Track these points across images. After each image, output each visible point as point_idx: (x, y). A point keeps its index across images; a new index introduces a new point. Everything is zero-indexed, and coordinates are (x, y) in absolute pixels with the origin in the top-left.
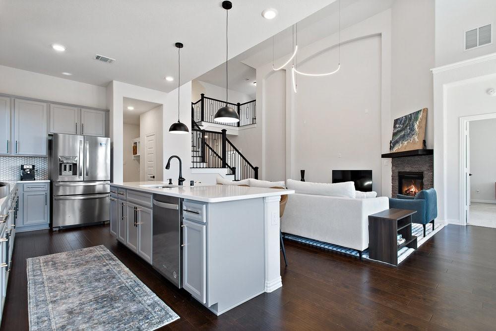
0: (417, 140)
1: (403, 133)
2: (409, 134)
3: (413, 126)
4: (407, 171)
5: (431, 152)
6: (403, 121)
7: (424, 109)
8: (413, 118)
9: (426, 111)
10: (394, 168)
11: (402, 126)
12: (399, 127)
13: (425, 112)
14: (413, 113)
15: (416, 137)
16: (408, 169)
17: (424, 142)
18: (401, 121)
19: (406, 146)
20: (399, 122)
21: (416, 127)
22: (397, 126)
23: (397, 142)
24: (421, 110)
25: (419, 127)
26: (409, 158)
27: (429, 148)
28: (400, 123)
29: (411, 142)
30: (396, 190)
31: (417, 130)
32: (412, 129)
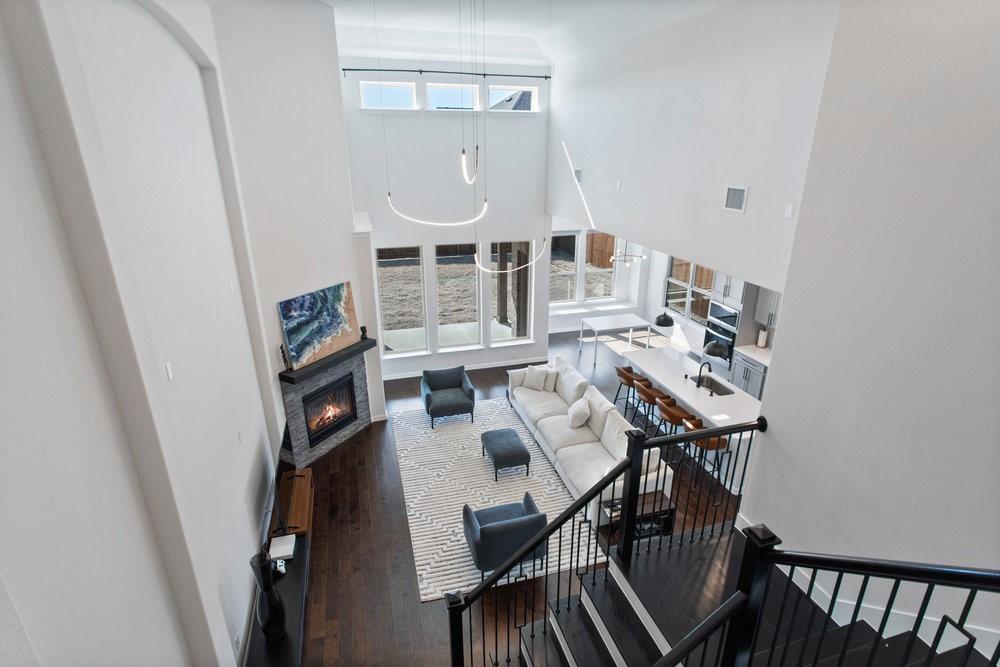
0: (349, 329)
1: (315, 325)
2: (331, 324)
3: (336, 310)
4: (323, 386)
6: (307, 304)
8: (329, 297)
10: (292, 396)
11: (307, 313)
12: (300, 316)
14: (327, 289)
15: (347, 327)
16: (325, 382)
17: (364, 329)
18: (302, 304)
19: (331, 344)
20: (295, 305)
21: (341, 310)
22: (293, 314)
23: (305, 344)
24: (342, 284)
28: (301, 307)
29: (339, 335)
30: (301, 433)
31: (344, 314)
32: (335, 315)
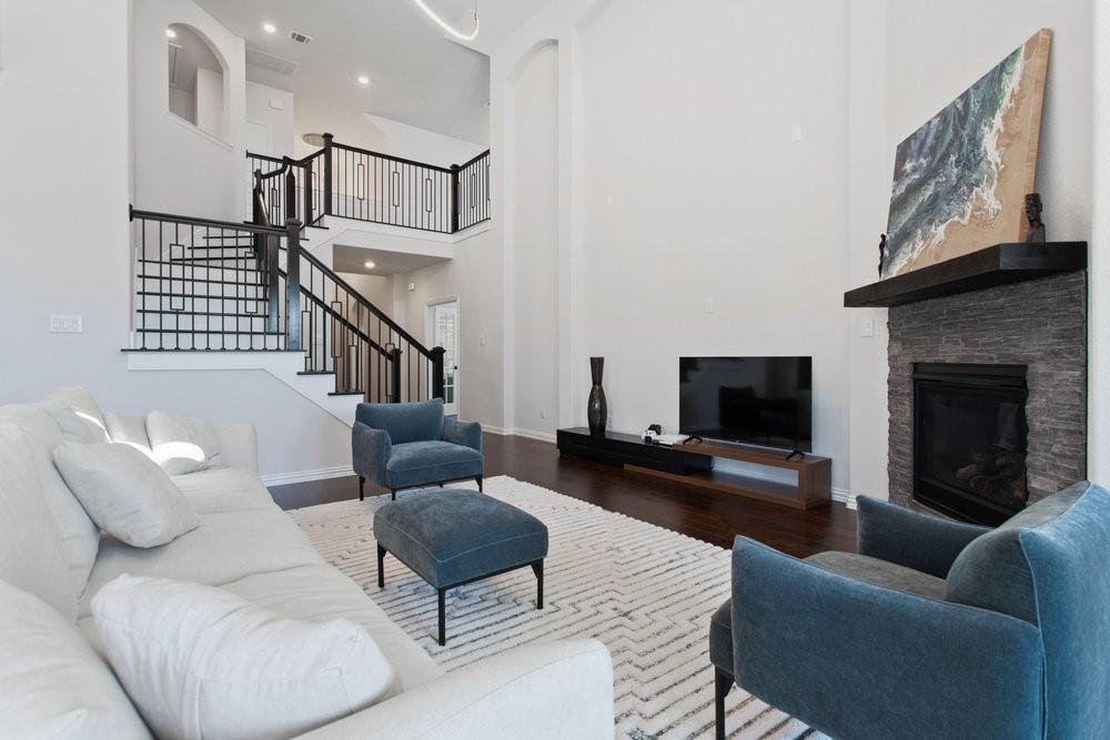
0: (994, 205)
1: (928, 192)
2: (955, 188)
3: (975, 142)
4: (950, 360)
5: (1074, 257)
6: (930, 141)
7: (1032, 43)
8: (975, 107)
9: (1043, 45)
10: (898, 348)
11: (923, 161)
12: (915, 170)
13: (1040, 52)
14: (976, 86)
15: (989, 195)
16: (951, 351)
17: (1034, 205)
18: (923, 143)
19: (942, 245)
20: (915, 146)
21: (989, 142)
22: (908, 166)
23: (905, 235)
24: (1015, 53)
25: (1007, 139)
26: (956, 302)
27: (1060, 231)
28: (920, 151)
29: (965, 221)
30: (903, 442)
31: (993, 155)
32: (971, 161)
